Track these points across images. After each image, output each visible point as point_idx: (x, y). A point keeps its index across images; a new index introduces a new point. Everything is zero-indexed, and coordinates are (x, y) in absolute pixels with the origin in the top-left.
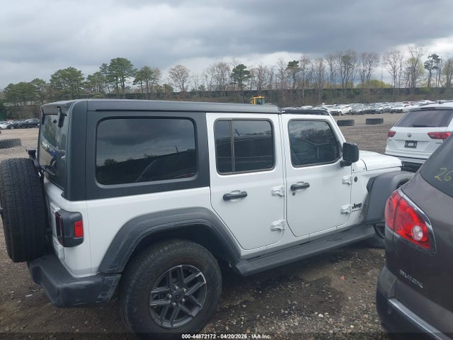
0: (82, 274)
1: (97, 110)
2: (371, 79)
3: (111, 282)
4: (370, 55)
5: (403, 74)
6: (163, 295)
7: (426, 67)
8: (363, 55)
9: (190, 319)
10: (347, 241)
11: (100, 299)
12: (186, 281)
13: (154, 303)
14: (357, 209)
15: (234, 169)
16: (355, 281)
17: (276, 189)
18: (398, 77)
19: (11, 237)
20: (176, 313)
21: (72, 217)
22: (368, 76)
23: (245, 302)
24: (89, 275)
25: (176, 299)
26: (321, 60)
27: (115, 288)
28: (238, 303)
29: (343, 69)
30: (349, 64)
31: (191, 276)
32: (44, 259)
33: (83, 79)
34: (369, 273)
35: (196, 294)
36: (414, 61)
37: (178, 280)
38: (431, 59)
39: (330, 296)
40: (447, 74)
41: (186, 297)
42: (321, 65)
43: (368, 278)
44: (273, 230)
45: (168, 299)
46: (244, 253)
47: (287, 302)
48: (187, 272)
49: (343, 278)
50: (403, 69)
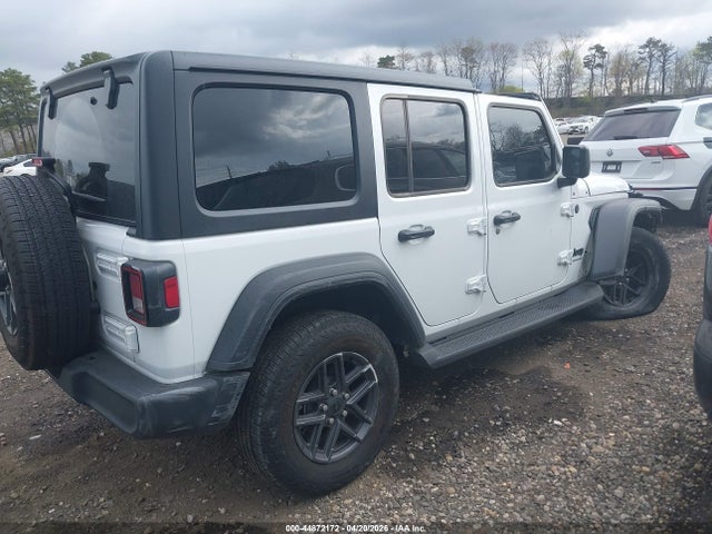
0: (178, 377)
1: (192, 69)
2: (506, 85)
3: (234, 386)
4: (503, 47)
5: (552, 76)
6: (313, 407)
7: (587, 65)
8: (493, 47)
9: (355, 444)
10: (569, 308)
11: (216, 419)
12: (349, 379)
13: (301, 421)
14: (578, 257)
15: (412, 186)
16: (588, 368)
17: (474, 222)
18: (545, 81)
19: (30, 318)
20: (333, 435)
21: (159, 269)
22: (502, 79)
23: (425, 414)
24: (191, 377)
25: (333, 412)
26: (430, 55)
27: (239, 397)
28: (414, 416)
29: (464, 68)
30: (473, 61)
31: (354, 372)
32: (92, 358)
33: (35, 88)
34: (605, 356)
35: (362, 402)
36: (569, 56)
37: (334, 380)
38: (593, 52)
39: (559, 394)
40: (617, 76)
41: (348, 407)
42: (430, 62)
43: (607, 364)
44: (469, 292)
45: (322, 411)
46: (428, 331)
47: (494, 409)
48: (350, 365)
49: (568, 366)
50: (553, 69)
